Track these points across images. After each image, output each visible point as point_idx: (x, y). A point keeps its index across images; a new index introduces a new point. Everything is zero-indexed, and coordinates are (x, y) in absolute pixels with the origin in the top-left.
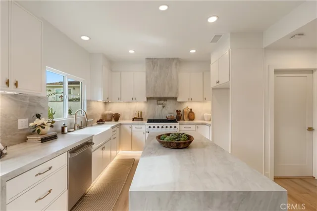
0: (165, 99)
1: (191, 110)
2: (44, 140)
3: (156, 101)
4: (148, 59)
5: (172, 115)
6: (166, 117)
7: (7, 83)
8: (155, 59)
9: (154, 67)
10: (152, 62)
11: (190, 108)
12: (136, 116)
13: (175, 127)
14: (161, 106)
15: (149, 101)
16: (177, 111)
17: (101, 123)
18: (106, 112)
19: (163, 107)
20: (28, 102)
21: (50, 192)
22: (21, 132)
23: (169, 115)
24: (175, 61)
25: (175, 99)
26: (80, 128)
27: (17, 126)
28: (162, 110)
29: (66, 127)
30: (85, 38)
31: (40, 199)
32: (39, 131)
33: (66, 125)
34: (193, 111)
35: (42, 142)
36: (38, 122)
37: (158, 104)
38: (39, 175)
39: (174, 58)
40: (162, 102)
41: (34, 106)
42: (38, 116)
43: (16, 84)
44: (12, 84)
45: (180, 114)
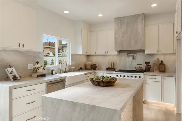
0: (135, 52)
1: (162, 61)
2: (38, 76)
3: (126, 54)
4: (117, 19)
5: (141, 66)
6: (135, 68)
7: (19, 45)
8: (122, 17)
9: (121, 24)
10: (120, 20)
11: (161, 59)
12: (110, 67)
13: (140, 77)
14: (131, 58)
15: (120, 54)
16: (146, 63)
17: (80, 70)
18: (87, 63)
19: (134, 59)
20: (33, 55)
21: (34, 102)
22: (30, 71)
23: (138, 66)
24: (141, 17)
25: (144, 51)
26: (65, 72)
27: (27, 67)
28: (132, 62)
29: (54, 70)
30: (66, 12)
31: (28, 103)
32: (36, 71)
33: (54, 69)
34: (164, 63)
35: (37, 77)
36: (37, 66)
37: (128, 56)
38: (28, 91)
39: (140, 14)
40: (132, 54)
41: (36, 58)
42: (38, 63)
43: (23, 46)
44: (21, 46)
45: (149, 65)
